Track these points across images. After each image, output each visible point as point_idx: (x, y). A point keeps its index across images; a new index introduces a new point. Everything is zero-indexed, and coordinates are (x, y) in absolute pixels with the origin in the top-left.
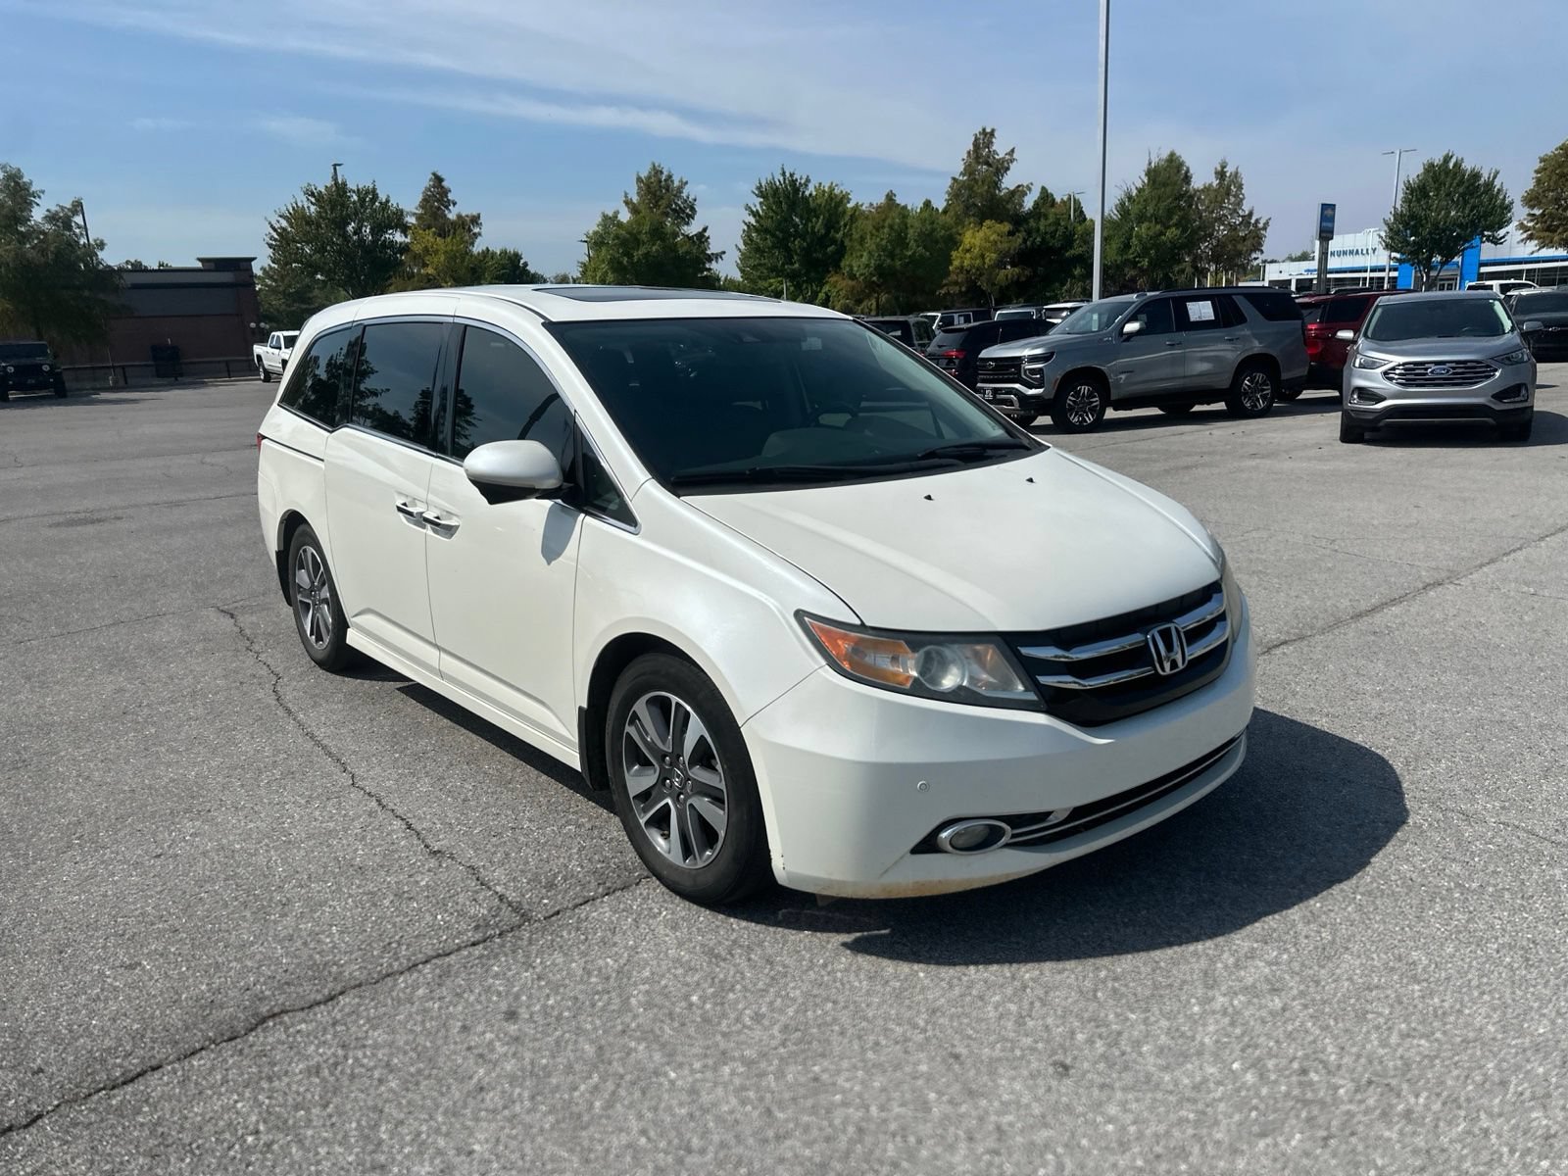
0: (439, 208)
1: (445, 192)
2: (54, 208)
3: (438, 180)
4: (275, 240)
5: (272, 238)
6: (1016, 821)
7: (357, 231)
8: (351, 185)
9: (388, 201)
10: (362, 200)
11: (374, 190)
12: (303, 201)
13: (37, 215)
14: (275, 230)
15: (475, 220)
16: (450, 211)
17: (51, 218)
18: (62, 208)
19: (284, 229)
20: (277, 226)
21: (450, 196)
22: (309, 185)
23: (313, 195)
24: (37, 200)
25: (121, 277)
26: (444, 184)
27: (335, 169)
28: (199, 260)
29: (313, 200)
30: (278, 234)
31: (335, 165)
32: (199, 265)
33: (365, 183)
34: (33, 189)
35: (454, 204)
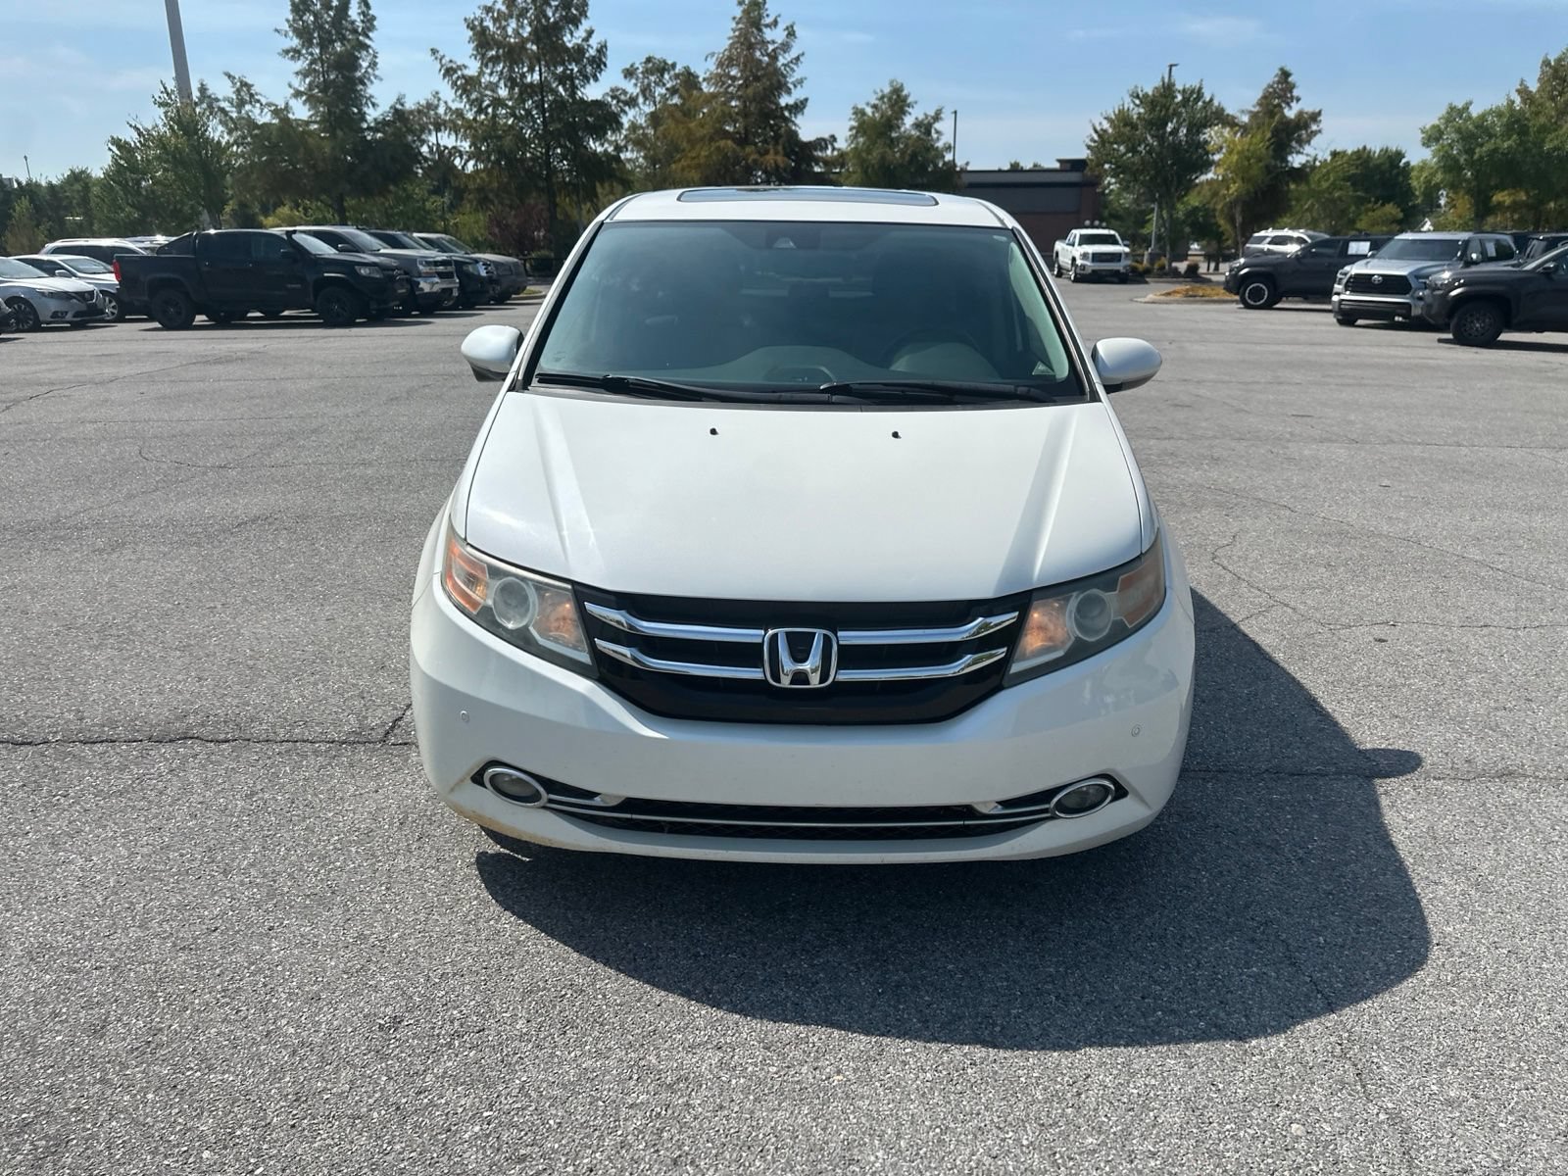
0: (1279, 105)
1: (1291, 87)
2: (921, 117)
3: (1285, 74)
4: (1095, 141)
5: (1093, 140)
6: (550, 785)
7: (1175, 132)
8: (1179, 87)
9: (1211, 100)
10: (1185, 102)
11: (1200, 89)
12: (1128, 104)
13: (908, 121)
14: (1096, 131)
15: (1315, 117)
16: (1290, 107)
17: (917, 125)
18: (926, 116)
19: (1105, 131)
20: (1098, 128)
21: (1295, 93)
22: (1136, 87)
23: (1138, 97)
24: (910, 110)
25: (959, 177)
26: (1290, 79)
27: (1170, 70)
28: (1059, 161)
29: (1137, 102)
30: (1099, 136)
31: (1171, 66)
32: (1057, 165)
33: (1191, 82)
34: (909, 101)
35: (1298, 100)
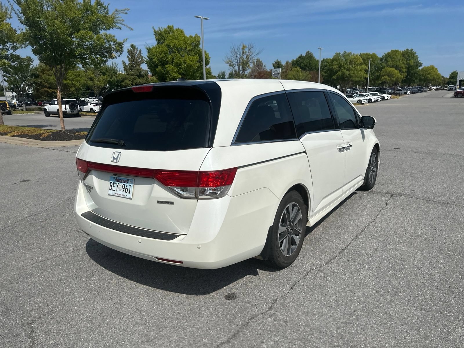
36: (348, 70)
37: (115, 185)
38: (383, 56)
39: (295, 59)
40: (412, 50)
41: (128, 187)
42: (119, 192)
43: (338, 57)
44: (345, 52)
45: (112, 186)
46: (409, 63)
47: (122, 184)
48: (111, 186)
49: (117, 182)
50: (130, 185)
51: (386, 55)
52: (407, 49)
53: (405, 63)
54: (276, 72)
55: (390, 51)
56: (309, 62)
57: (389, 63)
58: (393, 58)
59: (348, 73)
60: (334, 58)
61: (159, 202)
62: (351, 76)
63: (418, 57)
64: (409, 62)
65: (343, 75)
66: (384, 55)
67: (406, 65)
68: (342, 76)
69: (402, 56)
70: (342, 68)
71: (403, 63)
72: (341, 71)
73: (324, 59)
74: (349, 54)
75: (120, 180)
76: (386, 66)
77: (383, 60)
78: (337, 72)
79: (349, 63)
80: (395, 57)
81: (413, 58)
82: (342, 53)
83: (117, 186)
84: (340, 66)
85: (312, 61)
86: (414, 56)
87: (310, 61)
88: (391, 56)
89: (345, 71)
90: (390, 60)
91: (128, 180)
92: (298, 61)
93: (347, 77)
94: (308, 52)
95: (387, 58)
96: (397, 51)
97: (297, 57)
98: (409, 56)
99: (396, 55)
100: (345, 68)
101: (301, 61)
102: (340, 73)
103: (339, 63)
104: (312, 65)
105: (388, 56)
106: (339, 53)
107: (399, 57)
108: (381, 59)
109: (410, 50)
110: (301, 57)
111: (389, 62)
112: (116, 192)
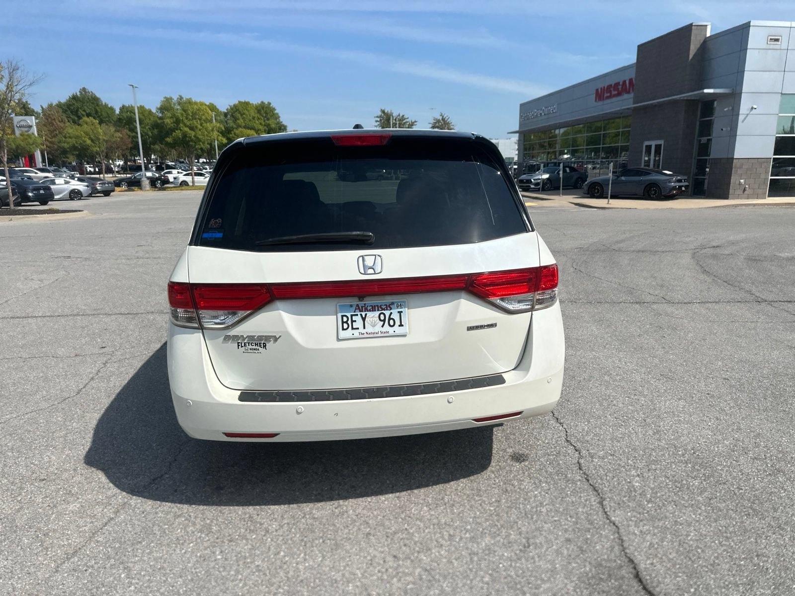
36: (192, 128)
37: (358, 319)
38: (227, 110)
39: (63, 101)
40: (269, 104)
41: (395, 316)
42: (369, 329)
43: (170, 105)
44: (181, 98)
45: (349, 322)
46: (269, 125)
47: (377, 313)
48: (346, 322)
49: (360, 311)
50: (400, 313)
51: (232, 109)
52: (262, 102)
53: (263, 123)
54: (22, 123)
55: (237, 102)
56: (95, 109)
57: (238, 121)
58: (244, 114)
59: (193, 135)
60: (162, 105)
61: (470, 329)
62: (199, 140)
63: (280, 115)
64: (268, 122)
65: (185, 135)
66: (229, 108)
67: (265, 127)
68: (183, 138)
69: (256, 111)
70: (181, 125)
71: (261, 124)
72: (181, 130)
73: (123, 106)
74: (189, 102)
75: (369, 308)
76: (235, 126)
77: (229, 116)
78: (173, 130)
79: (192, 116)
80: (246, 112)
81: (272, 116)
82: (175, 98)
83: (364, 319)
84: (178, 121)
85: (101, 107)
86: (274, 114)
87: (97, 108)
88: (240, 110)
89: (187, 129)
90: (239, 115)
91: (393, 303)
92: (70, 105)
93: (192, 141)
94: (84, 89)
95: (234, 112)
96: (247, 104)
97: (68, 98)
98: (266, 113)
99: (247, 110)
100: (186, 126)
101: (79, 105)
102: (178, 133)
103: (173, 116)
104: (102, 115)
105: (235, 110)
106: (171, 98)
107: (253, 114)
108: (226, 115)
109: (266, 103)
110: (74, 98)
111: (239, 119)
112: (364, 331)
